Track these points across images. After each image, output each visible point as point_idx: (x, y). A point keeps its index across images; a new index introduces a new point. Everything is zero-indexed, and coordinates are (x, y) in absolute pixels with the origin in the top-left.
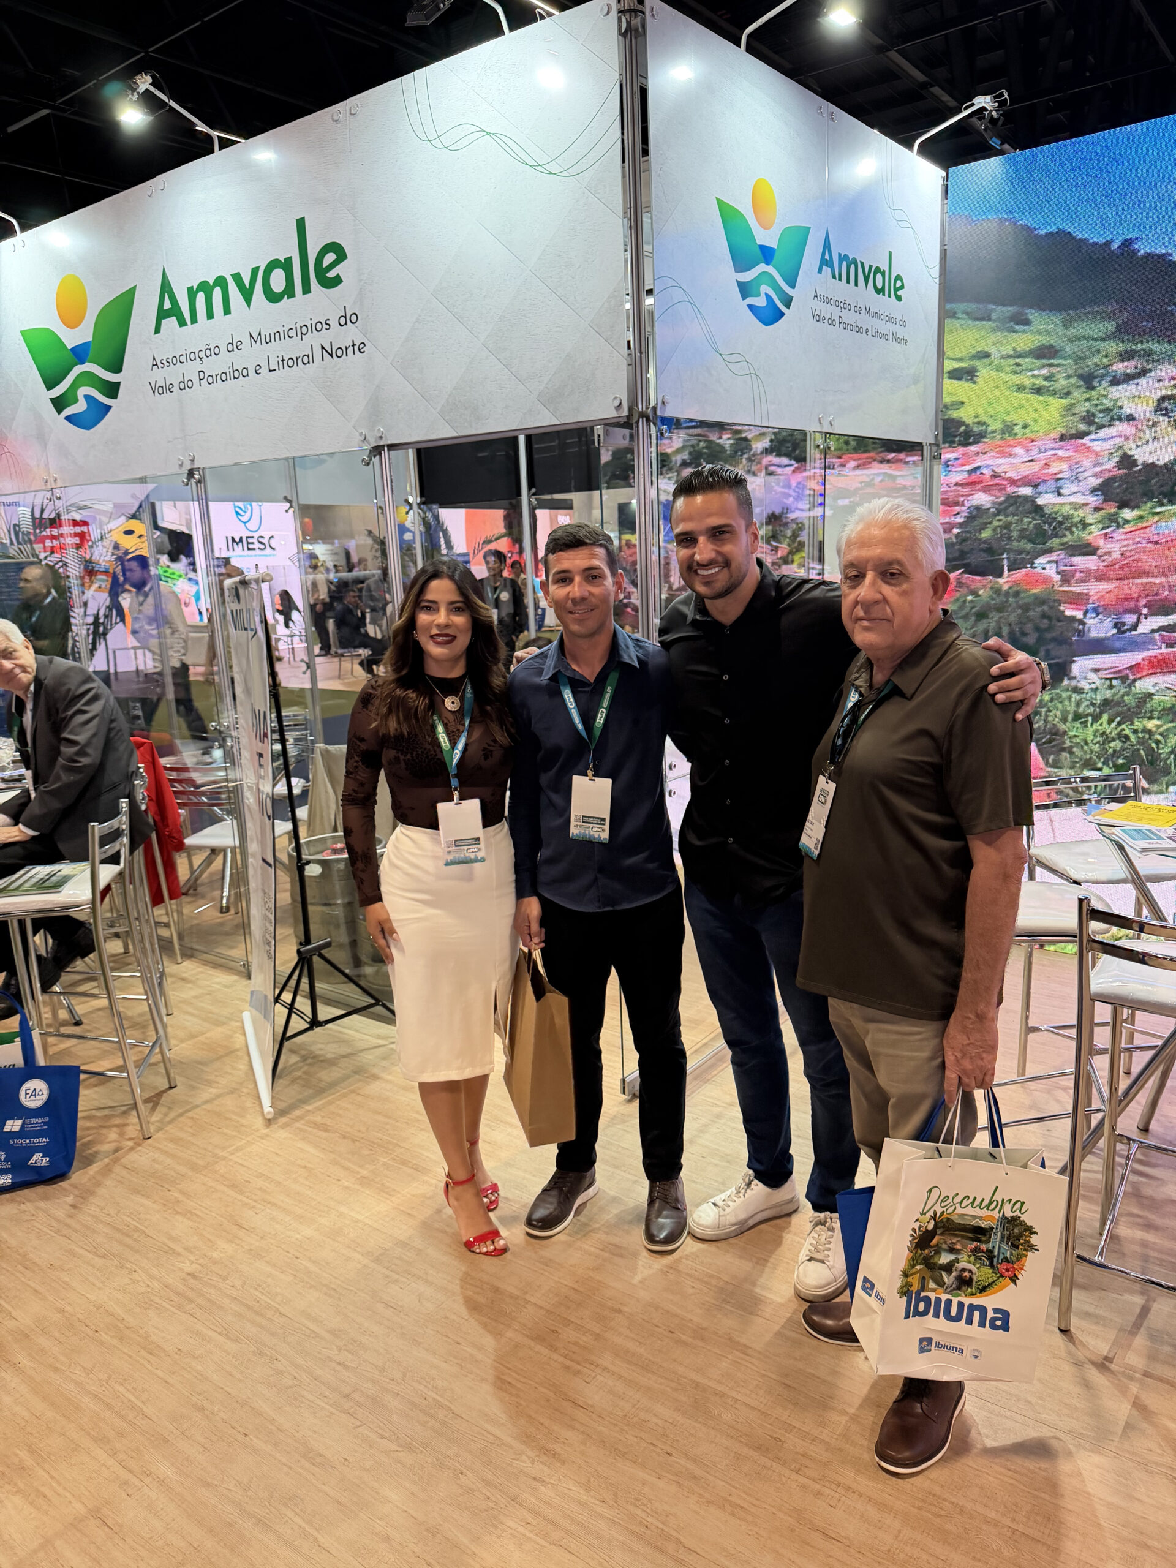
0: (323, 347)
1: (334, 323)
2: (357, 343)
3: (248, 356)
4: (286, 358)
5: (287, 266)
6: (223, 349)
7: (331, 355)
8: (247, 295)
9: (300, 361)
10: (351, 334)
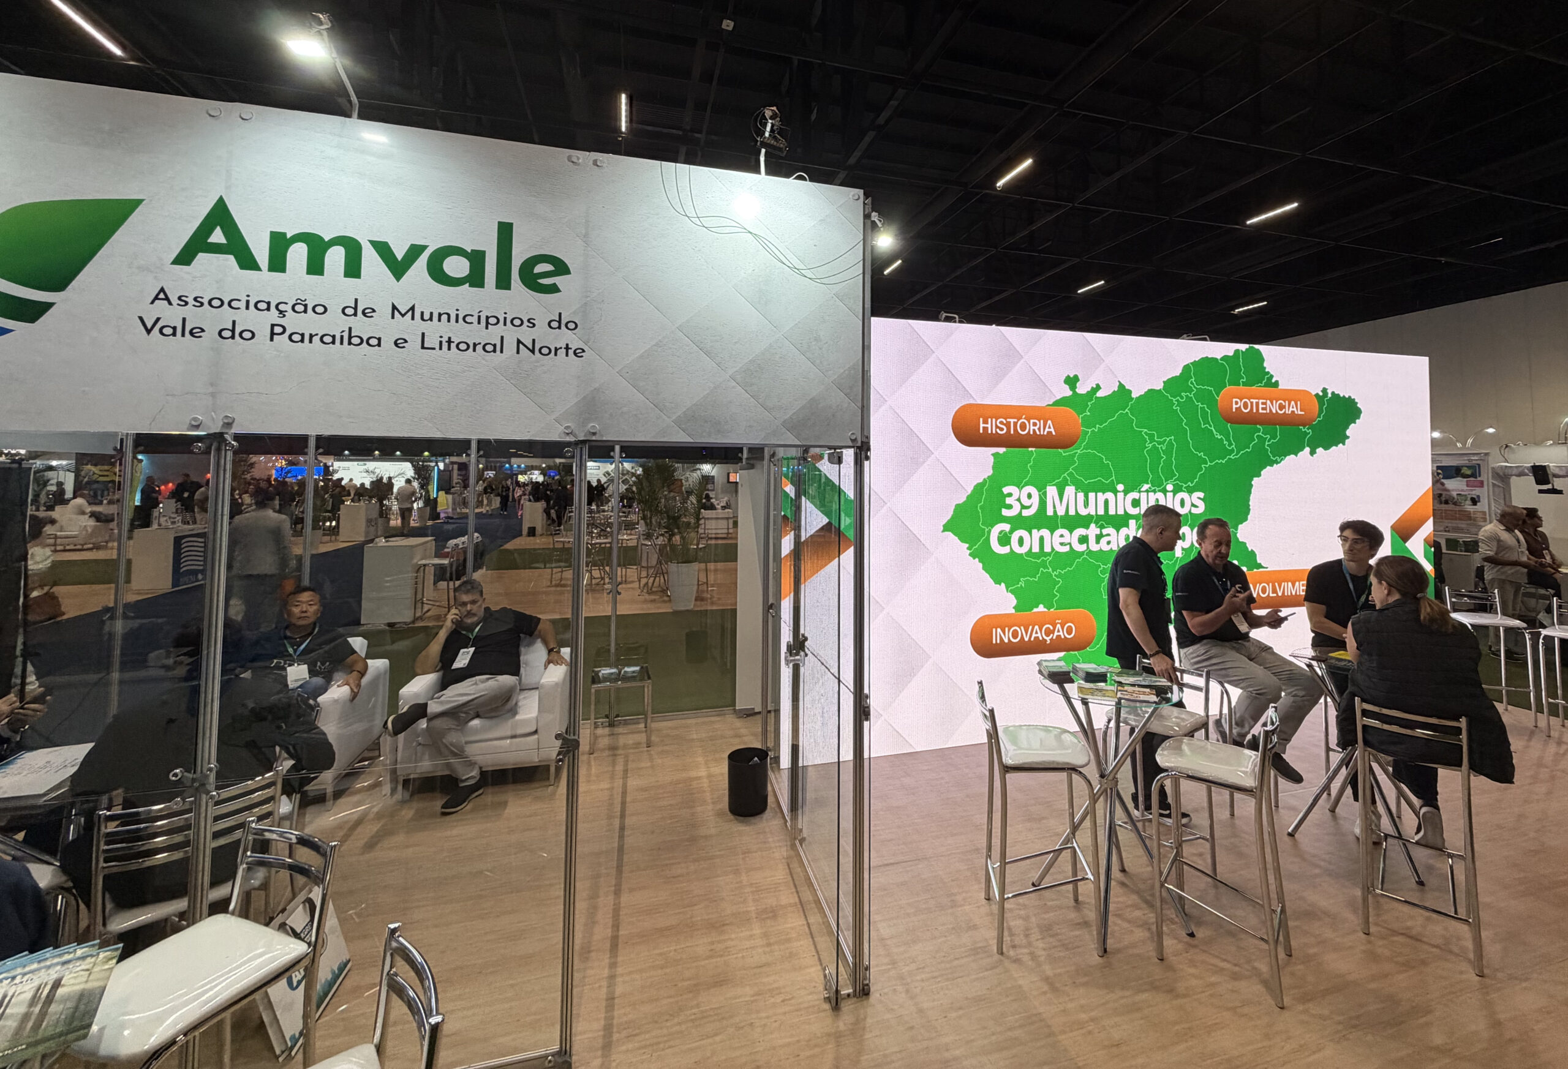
0: (519, 342)
1: (541, 324)
2: (573, 346)
3: (383, 326)
4: (456, 340)
5: (477, 259)
6: (335, 309)
7: (533, 351)
8: (398, 268)
9: (479, 348)
10: (566, 337)
